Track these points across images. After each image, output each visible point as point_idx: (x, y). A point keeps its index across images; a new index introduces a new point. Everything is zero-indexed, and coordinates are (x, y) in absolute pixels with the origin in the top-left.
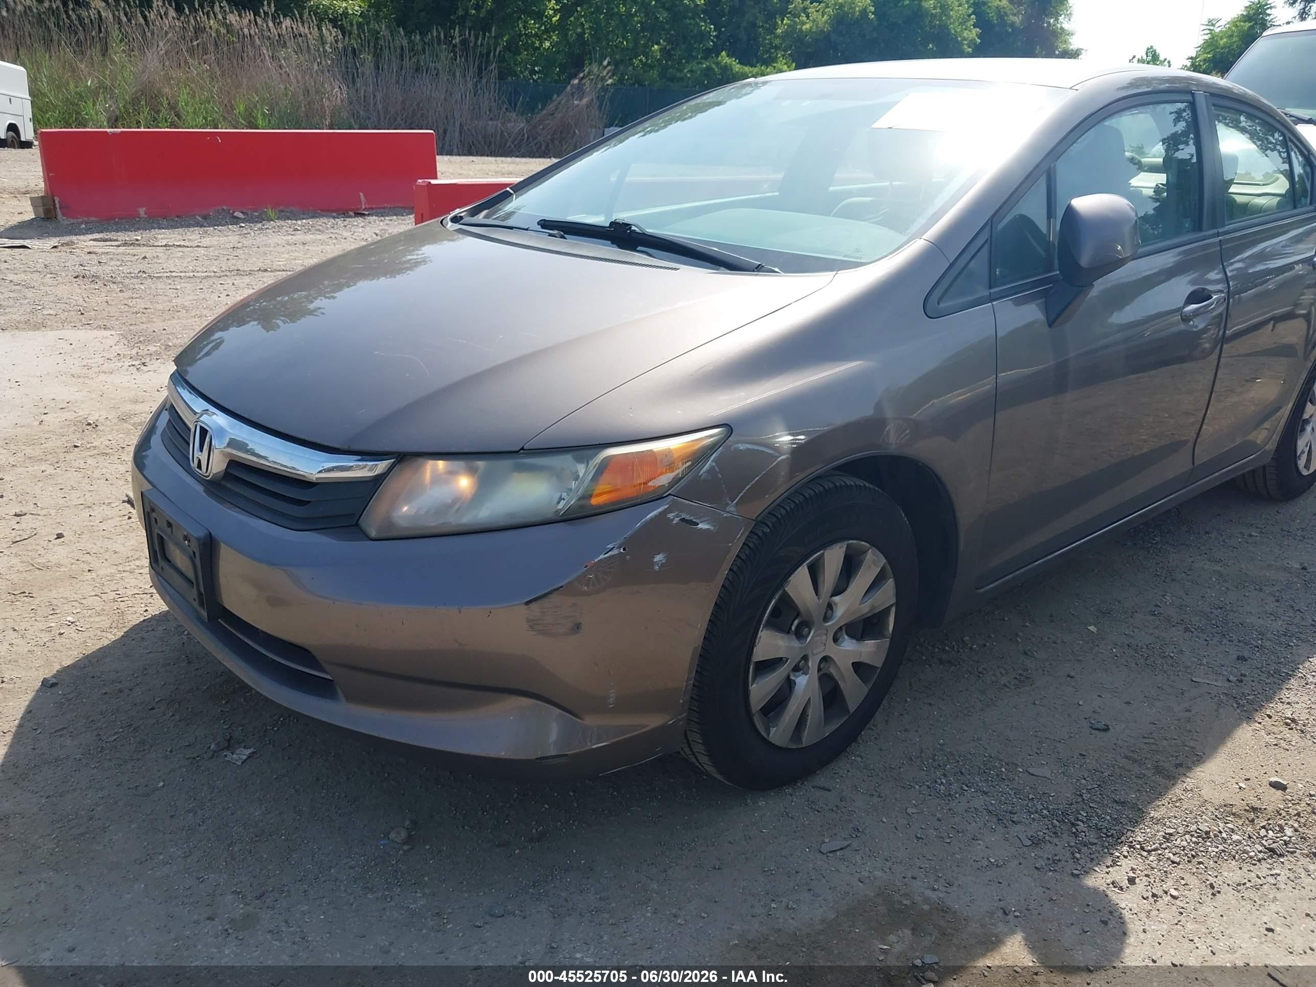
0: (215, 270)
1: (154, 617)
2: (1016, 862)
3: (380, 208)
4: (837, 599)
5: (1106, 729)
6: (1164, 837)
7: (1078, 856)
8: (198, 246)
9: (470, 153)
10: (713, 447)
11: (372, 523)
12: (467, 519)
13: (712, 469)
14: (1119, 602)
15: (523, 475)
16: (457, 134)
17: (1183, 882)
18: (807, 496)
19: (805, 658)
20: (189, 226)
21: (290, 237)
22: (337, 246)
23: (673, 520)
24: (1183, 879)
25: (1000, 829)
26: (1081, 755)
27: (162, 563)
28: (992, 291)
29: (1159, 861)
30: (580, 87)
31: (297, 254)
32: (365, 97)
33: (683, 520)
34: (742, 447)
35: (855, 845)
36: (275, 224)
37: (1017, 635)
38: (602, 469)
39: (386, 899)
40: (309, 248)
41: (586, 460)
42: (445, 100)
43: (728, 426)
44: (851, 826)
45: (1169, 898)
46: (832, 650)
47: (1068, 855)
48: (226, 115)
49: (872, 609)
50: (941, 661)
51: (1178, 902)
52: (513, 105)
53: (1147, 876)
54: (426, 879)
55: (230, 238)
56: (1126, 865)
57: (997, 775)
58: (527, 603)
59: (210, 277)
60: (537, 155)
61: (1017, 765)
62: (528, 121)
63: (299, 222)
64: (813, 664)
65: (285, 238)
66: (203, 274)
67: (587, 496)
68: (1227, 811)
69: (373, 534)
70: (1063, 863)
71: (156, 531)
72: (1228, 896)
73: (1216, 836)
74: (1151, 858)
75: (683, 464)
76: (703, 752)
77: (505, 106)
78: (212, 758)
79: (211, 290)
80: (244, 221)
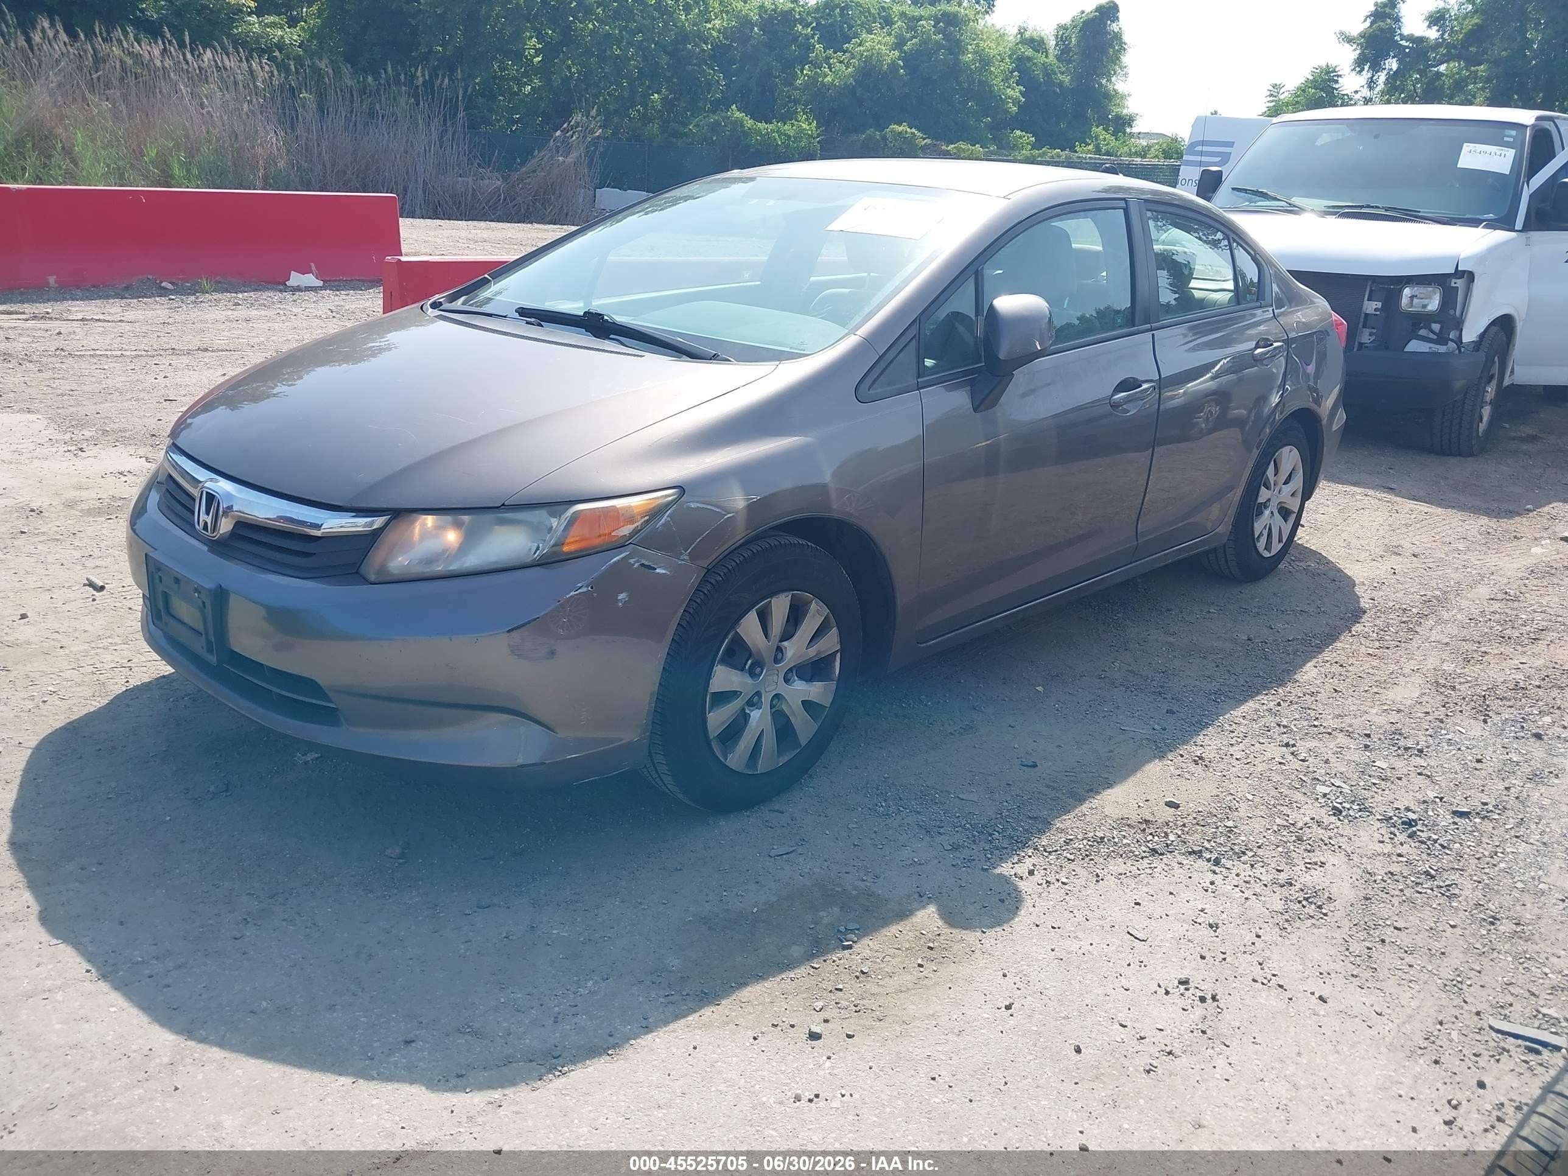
0: (146, 349)
1: (136, 688)
2: (936, 861)
3: (336, 281)
4: (785, 643)
5: (1035, 766)
6: (1065, 842)
7: (989, 856)
8: (121, 321)
9: (435, 216)
10: (669, 505)
11: (370, 569)
12: (454, 567)
13: (666, 524)
14: (1070, 667)
15: (503, 528)
16: (420, 191)
17: (1074, 873)
18: (755, 551)
19: (758, 694)
20: (107, 297)
21: (230, 312)
22: (286, 324)
23: (633, 565)
24: (1074, 871)
25: (927, 839)
26: (1008, 784)
27: (165, 618)
28: (919, 380)
29: (1058, 859)
30: (565, 140)
31: (240, 332)
32: (306, 145)
33: (642, 565)
34: (693, 505)
35: (800, 851)
36: (211, 297)
37: (970, 694)
38: (571, 522)
39: (385, 897)
40: (254, 325)
41: (558, 515)
42: (406, 153)
43: (681, 489)
44: (798, 837)
45: (1060, 884)
46: (783, 689)
47: (982, 856)
48: (135, 162)
49: (819, 653)
50: (896, 715)
51: (1067, 887)
52: (487, 159)
53: (1045, 869)
54: (420, 883)
55: (159, 312)
56: (1028, 863)
57: (932, 800)
58: (509, 631)
59: (141, 356)
60: (516, 220)
61: (949, 793)
62: (505, 179)
63: (240, 295)
64: (766, 699)
65: (224, 313)
66: (134, 353)
67: (559, 544)
68: (1123, 822)
69: (372, 577)
70: (976, 861)
71: (160, 588)
72: (1110, 882)
73: (1109, 840)
74: (1051, 857)
75: (642, 518)
76: (666, 772)
77: (478, 161)
78: (212, 799)
79: (145, 371)
80: (173, 292)
